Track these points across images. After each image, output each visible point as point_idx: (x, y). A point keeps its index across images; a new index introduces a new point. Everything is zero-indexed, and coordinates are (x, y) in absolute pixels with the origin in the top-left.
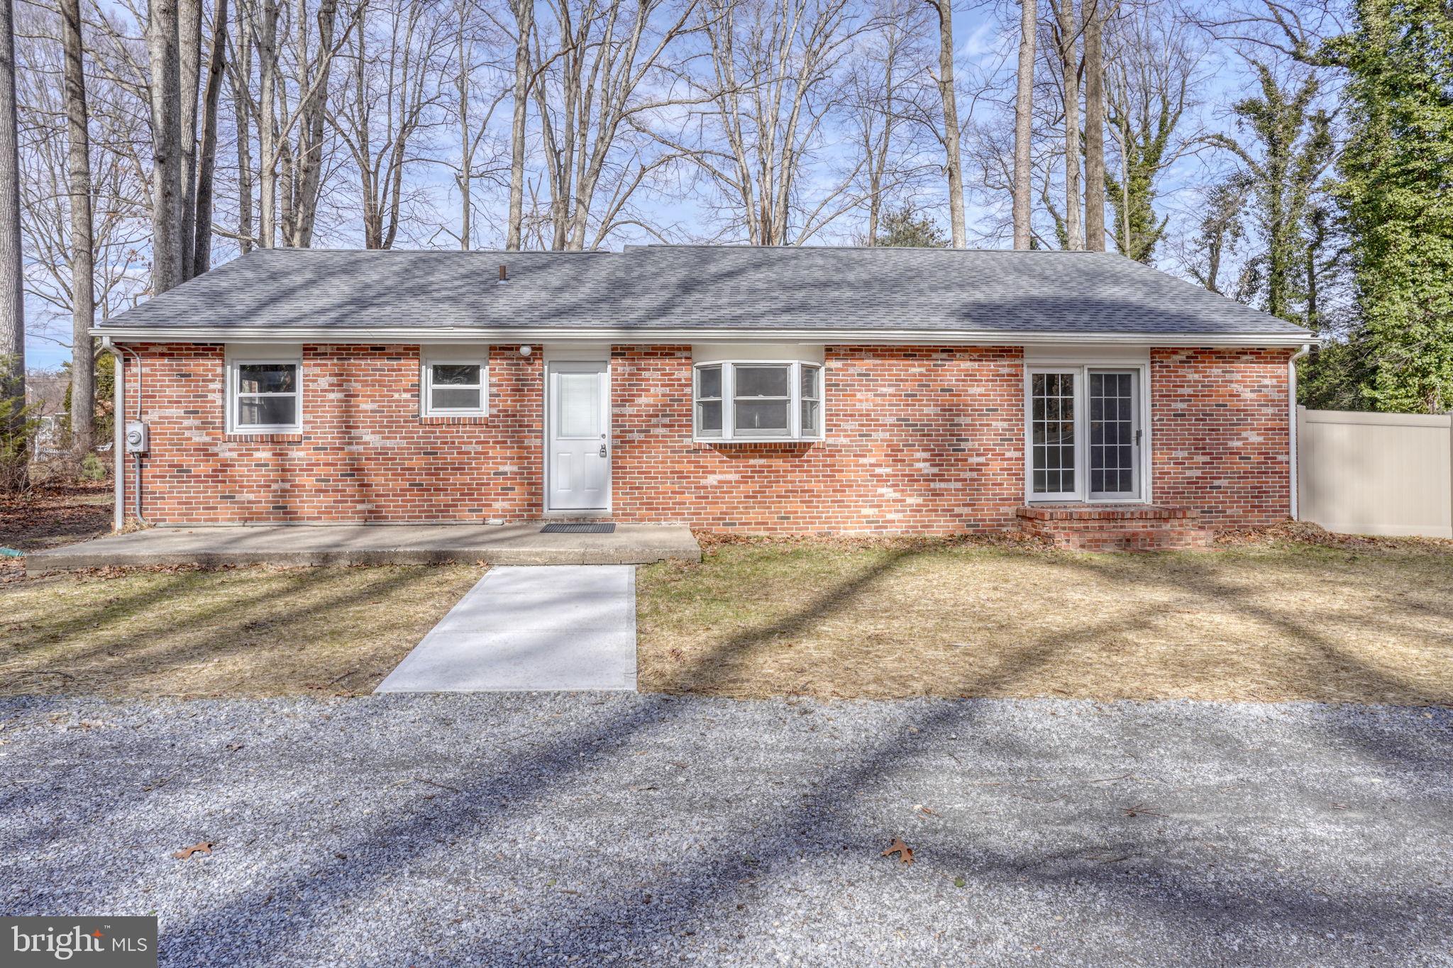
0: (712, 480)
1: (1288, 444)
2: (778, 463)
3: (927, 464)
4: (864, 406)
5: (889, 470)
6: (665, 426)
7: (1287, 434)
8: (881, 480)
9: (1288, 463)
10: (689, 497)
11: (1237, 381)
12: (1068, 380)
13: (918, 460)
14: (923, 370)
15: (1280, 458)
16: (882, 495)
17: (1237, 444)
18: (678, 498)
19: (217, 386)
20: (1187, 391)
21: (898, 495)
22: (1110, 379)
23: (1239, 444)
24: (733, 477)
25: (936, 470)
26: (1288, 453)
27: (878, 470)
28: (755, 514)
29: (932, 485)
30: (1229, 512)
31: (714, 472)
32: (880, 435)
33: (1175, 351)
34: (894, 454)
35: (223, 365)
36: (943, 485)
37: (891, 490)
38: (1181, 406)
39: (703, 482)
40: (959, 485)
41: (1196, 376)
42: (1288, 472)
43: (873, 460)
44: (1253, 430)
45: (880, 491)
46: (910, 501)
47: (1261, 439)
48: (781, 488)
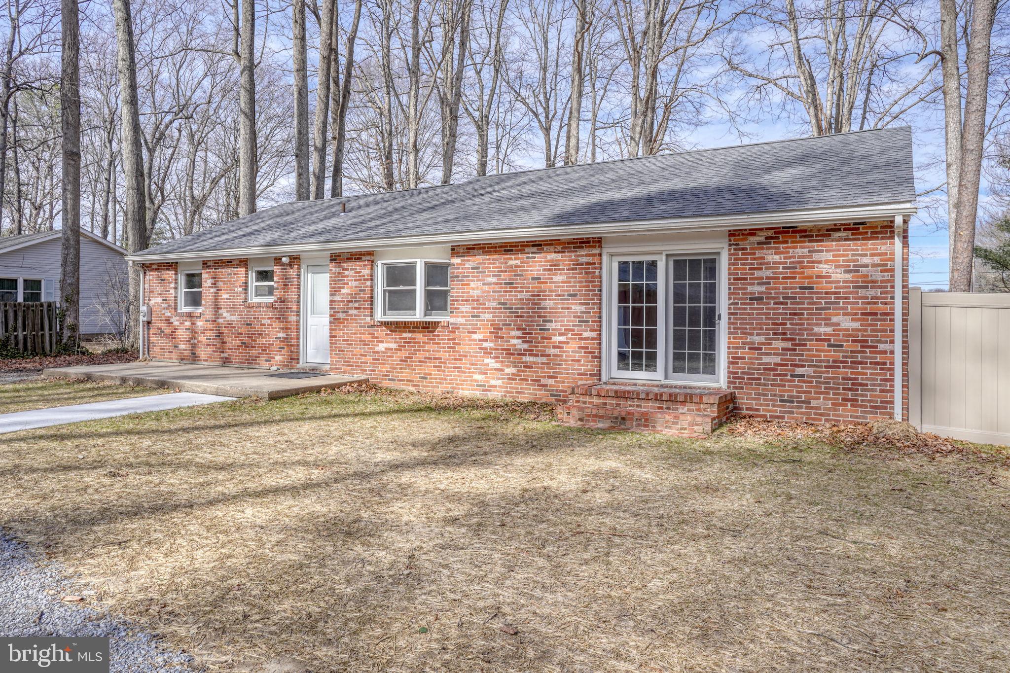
0: (381, 347)
1: (892, 331)
2: (419, 337)
3: (520, 341)
4: (476, 293)
5: (492, 345)
6: (356, 308)
7: (892, 320)
8: (487, 352)
9: (892, 352)
10: (369, 359)
11: (826, 262)
12: (653, 265)
13: (513, 337)
14: (518, 262)
15: (881, 347)
16: (487, 365)
17: (823, 330)
18: (364, 359)
19: (173, 285)
20: (765, 273)
21: (498, 366)
22: (695, 264)
23: (829, 330)
24: (394, 346)
25: (526, 346)
26: (892, 342)
27: (485, 345)
28: (406, 374)
29: (524, 359)
30: (814, 403)
31: (382, 342)
32: (488, 316)
33: (752, 233)
34: (496, 331)
35: (176, 274)
36: (532, 359)
37: (493, 361)
38: (757, 289)
39: (377, 349)
40: (544, 359)
41: (777, 258)
42: (892, 364)
43: (480, 336)
44: (845, 314)
45: (487, 361)
46: (507, 370)
47: (856, 325)
48: (420, 355)
